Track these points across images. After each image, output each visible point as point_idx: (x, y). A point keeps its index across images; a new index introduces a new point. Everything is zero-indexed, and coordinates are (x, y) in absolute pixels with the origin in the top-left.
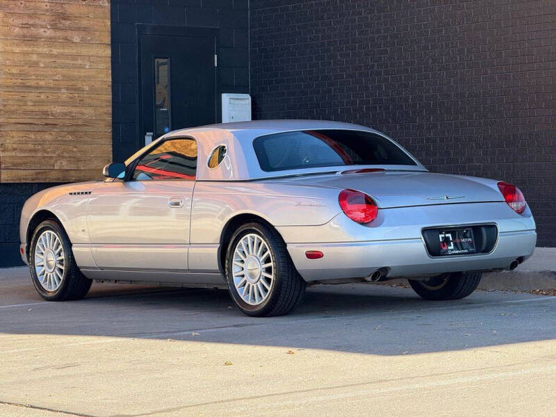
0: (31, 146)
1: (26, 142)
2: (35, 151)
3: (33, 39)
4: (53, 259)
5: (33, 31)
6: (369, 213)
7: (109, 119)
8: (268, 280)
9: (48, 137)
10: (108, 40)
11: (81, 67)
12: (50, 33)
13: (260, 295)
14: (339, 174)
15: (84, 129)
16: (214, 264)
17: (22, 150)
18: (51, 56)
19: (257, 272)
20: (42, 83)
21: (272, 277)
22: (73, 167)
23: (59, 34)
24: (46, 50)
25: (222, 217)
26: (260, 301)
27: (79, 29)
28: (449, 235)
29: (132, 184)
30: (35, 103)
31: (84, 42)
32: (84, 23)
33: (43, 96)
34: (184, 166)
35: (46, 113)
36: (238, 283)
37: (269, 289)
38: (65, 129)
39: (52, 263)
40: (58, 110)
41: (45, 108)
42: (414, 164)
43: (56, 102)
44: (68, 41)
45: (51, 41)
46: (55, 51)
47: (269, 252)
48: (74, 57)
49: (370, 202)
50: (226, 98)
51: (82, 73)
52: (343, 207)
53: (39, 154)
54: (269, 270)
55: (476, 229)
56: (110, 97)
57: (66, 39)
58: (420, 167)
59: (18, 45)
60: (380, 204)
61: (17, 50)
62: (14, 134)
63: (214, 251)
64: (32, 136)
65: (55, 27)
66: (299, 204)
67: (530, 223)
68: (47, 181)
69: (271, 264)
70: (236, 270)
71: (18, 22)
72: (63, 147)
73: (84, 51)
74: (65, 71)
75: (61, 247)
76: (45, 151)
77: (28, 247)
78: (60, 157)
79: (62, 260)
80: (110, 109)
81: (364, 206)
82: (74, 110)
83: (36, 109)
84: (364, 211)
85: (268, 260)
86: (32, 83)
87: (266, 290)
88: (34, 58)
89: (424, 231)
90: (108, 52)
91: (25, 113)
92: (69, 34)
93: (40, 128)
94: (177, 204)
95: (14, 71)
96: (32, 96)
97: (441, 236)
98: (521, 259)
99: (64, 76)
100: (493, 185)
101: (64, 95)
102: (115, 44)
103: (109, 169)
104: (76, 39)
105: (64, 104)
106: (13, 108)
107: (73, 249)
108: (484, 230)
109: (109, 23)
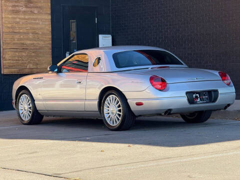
0: (17, 58)
1: (15, 57)
2: (19, 60)
3: (17, 12)
4: (27, 107)
5: (17, 8)
6: (163, 85)
7: (50, 46)
8: (119, 115)
9: (24, 54)
10: (49, 12)
11: (38, 24)
12: (24, 9)
13: (116, 121)
14: (150, 69)
15: (40, 51)
16: (96, 108)
17: (13, 60)
18: (25, 19)
19: (115, 112)
20: (21, 31)
21: (121, 114)
22: (35, 67)
23: (28, 9)
24: (23, 17)
25: (99, 88)
26: (116, 124)
27: (37, 7)
28: (198, 95)
29: (60, 74)
30: (18, 39)
31: (39, 13)
32: (39, 5)
33: (22, 37)
34: (82, 66)
35: (23, 44)
36: (106, 116)
37: (120, 119)
38: (31, 51)
39: (26, 108)
40: (28, 42)
41: (23, 42)
42: (182, 64)
43: (27, 39)
44: (32, 12)
45: (24, 12)
46: (27, 17)
47: (120, 103)
48: (35, 19)
49: (163, 81)
50: (100, 36)
51: (39, 26)
52: (151, 83)
53: (20, 62)
54: (120, 111)
55: (209, 92)
56: (50, 37)
57: (31, 11)
58: (185, 65)
59: (11, 14)
60: (168, 82)
61: (10, 16)
62: (9, 53)
63: (96, 103)
64: (17, 54)
65: (26, 7)
66: (133, 82)
67: (232, 89)
68: (24, 73)
69: (121, 108)
70: (105, 111)
71: (10, 4)
72: (30, 58)
73: (39, 17)
74: (31, 25)
75: (30, 101)
76: (23, 60)
77: (16, 102)
78: (29, 63)
79: (30, 107)
80: (51, 42)
81: (161, 83)
82: (35, 42)
83: (18, 42)
84: (161, 85)
85: (119, 106)
86: (17, 31)
87: (119, 119)
88: (18, 20)
89: (187, 93)
90: (50, 17)
91: (14, 44)
92: (33, 9)
93: (21, 50)
94: (80, 82)
95: (9, 25)
96: (17, 36)
97: (194, 95)
98: (229, 105)
99: (31, 28)
100: (217, 73)
101: (31, 36)
102: (52, 14)
103: (50, 68)
104: (36, 12)
105: (30, 40)
106: (8, 42)
107: (36, 102)
108: (213, 93)
109: (50, 4)
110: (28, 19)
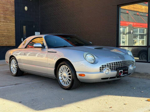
5: (0, 20)
7: (15, 36)
9: (3, 38)
10: (14, 22)
11: (9, 27)
12: (3, 20)
20: (2, 29)
22: (8, 43)
23: (5, 21)
24: (3, 23)
27: (8, 20)
31: (10, 22)
32: (10, 19)
33: (2, 31)
35: (3, 34)
40: (5, 34)
45: (3, 22)
46: (4, 24)
48: (8, 25)
50: (36, 33)
72: (6, 40)
73: (10, 24)
74: (6, 27)
76: (3, 41)
78: (6, 42)
82: (8, 34)
88: (0, 25)
90: (14, 24)
101: (6, 31)
102: (16, 23)
104: (8, 22)
105: (6, 33)
109: (14, 19)
110: (5, 25)
